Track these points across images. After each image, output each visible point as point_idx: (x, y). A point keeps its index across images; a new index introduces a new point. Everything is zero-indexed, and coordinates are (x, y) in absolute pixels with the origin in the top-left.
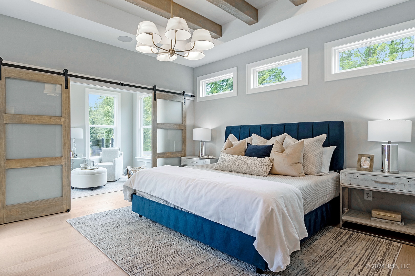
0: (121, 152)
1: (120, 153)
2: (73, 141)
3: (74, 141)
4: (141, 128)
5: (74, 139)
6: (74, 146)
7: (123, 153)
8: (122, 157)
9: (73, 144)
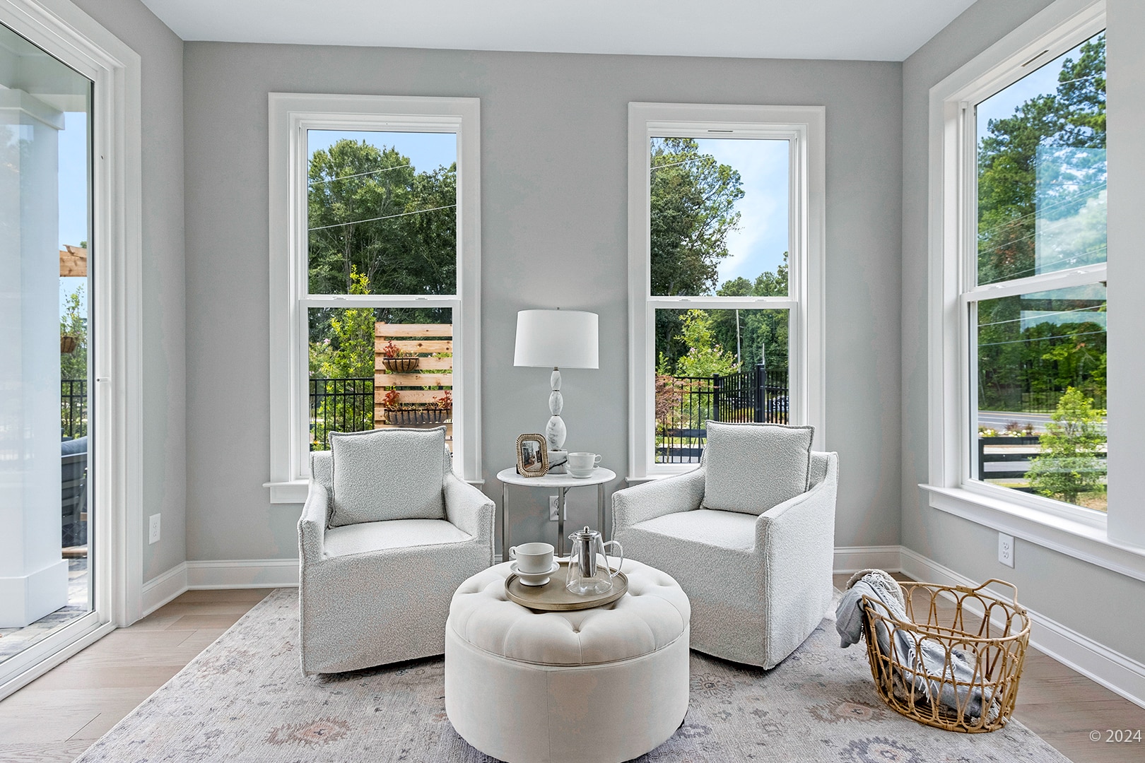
0: (823, 454)
1: (817, 461)
2: (552, 385)
3: (556, 383)
4: (958, 299)
5: (556, 369)
6: (555, 410)
7: (833, 457)
8: (827, 488)
9: (551, 398)
